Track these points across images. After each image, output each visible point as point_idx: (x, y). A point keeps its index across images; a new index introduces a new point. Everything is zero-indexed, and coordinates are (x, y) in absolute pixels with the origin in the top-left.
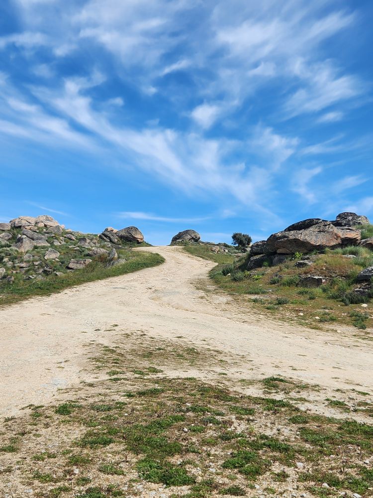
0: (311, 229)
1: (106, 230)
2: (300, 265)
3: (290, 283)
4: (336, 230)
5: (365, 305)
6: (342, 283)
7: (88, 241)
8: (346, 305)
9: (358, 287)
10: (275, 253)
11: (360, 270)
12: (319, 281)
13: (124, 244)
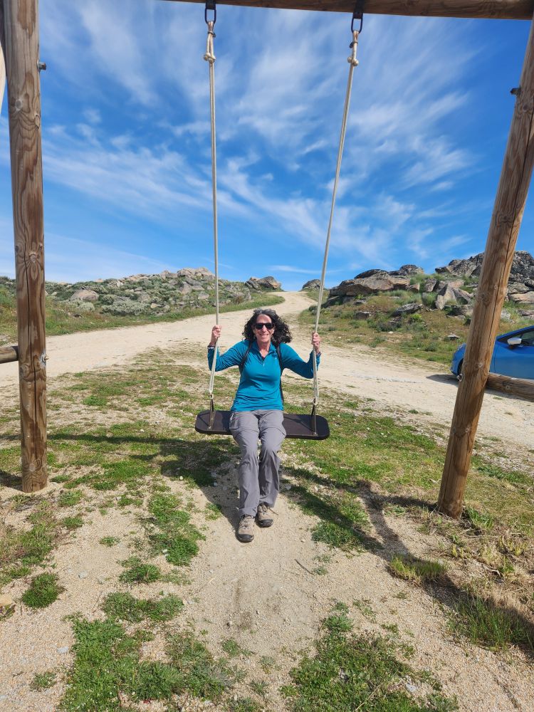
0: (371, 277)
1: (251, 279)
2: (358, 304)
3: (347, 317)
4: (390, 278)
5: (391, 332)
6: (382, 316)
7: (232, 287)
8: (379, 332)
9: (392, 320)
10: (345, 296)
11: (397, 308)
12: (367, 315)
13: (263, 290)
